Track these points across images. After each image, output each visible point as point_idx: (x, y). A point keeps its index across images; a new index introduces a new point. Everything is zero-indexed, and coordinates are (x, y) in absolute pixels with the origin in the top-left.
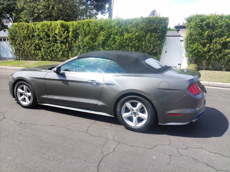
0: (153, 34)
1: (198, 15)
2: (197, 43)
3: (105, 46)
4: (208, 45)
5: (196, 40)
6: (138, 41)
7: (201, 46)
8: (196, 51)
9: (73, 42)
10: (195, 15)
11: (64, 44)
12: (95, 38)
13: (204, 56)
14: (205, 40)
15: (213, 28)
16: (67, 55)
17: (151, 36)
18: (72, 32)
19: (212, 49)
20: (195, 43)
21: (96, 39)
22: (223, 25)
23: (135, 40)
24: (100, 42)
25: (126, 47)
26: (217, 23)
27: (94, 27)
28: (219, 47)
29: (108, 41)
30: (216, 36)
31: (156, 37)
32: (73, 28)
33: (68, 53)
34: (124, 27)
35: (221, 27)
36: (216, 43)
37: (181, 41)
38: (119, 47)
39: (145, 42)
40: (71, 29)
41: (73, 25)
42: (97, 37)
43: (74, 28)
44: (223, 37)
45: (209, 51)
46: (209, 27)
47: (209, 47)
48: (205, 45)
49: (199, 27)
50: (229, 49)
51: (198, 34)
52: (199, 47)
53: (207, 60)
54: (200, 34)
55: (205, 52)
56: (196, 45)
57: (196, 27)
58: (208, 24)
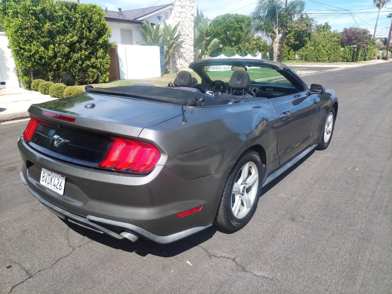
2: (35, 43)
4: (52, 46)
5: (33, 38)
7: (42, 49)
8: (37, 57)
13: (49, 65)
14: (44, 37)
15: (52, 19)
19: (59, 52)
20: (31, 42)
22: (62, 16)
26: (56, 12)
30: (58, 33)
36: (61, 42)
44: (67, 35)
45: (55, 56)
46: (46, 17)
47: (54, 49)
48: (46, 45)
49: (32, 14)
50: (78, 52)
51: (33, 27)
52: (40, 50)
53: (55, 70)
54: (36, 26)
55: (51, 58)
56: (34, 45)
57: (28, 13)
58: (43, 11)
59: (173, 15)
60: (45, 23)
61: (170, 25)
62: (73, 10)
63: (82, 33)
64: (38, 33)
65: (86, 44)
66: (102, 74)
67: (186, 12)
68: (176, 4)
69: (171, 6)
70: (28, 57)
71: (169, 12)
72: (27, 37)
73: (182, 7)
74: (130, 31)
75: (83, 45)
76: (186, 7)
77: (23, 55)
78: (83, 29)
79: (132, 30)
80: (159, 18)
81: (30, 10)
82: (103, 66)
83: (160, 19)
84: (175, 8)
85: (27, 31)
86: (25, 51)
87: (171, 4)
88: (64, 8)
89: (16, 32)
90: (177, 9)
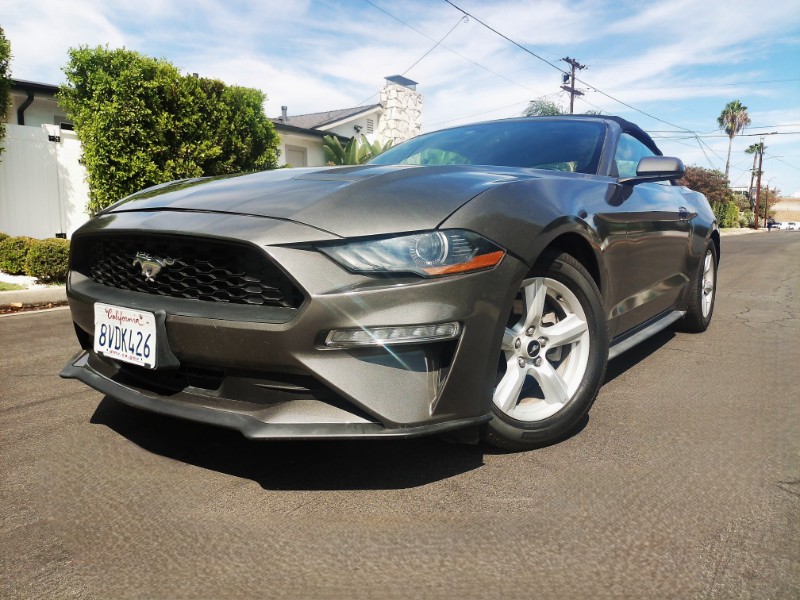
2: (139, 153)
4: (171, 163)
5: (137, 144)
8: (141, 181)
14: (157, 143)
20: (132, 152)
26: (184, 96)
30: (186, 137)
36: (187, 157)
37: (52, 139)
44: (202, 142)
46: (165, 103)
47: (174, 168)
48: (160, 160)
49: (140, 96)
51: (139, 122)
52: (148, 168)
54: (145, 121)
56: (138, 158)
57: (133, 94)
58: (160, 91)
59: (382, 124)
61: (376, 142)
62: (214, 95)
63: (229, 143)
64: (148, 133)
65: (234, 164)
67: (407, 119)
68: (390, 104)
69: (379, 108)
70: (123, 182)
71: (375, 119)
72: (125, 141)
73: (402, 110)
74: (303, 152)
75: (229, 165)
76: (407, 110)
77: (112, 176)
78: (231, 133)
79: (306, 149)
80: (357, 129)
81: (138, 87)
83: (358, 131)
84: (388, 112)
85: (127, 129)
86: (118, 169)
87: (379, 105)
88: (199, 89)
89: (106, 129)
90: (390, 114)
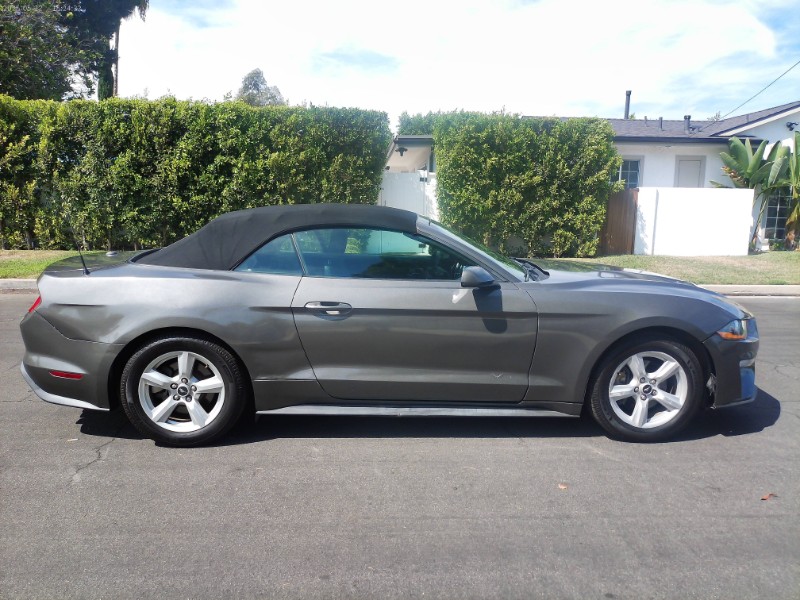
0: (349, 158)
1: (465, 111)
2: (468, 187)
3: (191, 190)
4: (493, 192)
5: (467, 180)
6: (305, 178)
7: (478, 196)
8: (467, 208)
9: (56, 173)
10: (458, 112)
11: (10, 183)
12: (150, 162)
13: (486, 221)
14: (484, 178)
15: (502, 149)
16: (26, 222)
17: (345, 165)
18: (49, 138)
19: (503, 202)
20: (462, 186)
21: (155, 168)
22: (522, 142)
23: (296, 174)
24: (173, 176)
25: (266, 195)
26: (511, 138)
27: (146, 127)
28: (518, 197)
29: (199, 174)
30: (510, 170)
31: (359, 168)
32: (54, 123)
33: (30, 215)
34: (256, 133)
35: (519, 146)
36: (510, 186)
37: (422, 179)
38: (240, 193)
39: (329, 181)
40: (45, 128)
41: (52, 113)
42: (156, 159)
43: (59, 122)
44: (524, 174)
45: (497, 207)
46: (493, 147)
47: (496, 196)
48: (484, 192)
49: (470, 145)
50: (539, 201)
51: (469, 164)
52: (473, 198)
53: (493, 230)
54: (475, 163)
55: (487, 211)
56: (466, 190)
58: (490, 139)
60: (490, 157)
62: (544, 132)
63: (554, 169)
64: (475, 172)
65: (559, 187)
66: (584, 242)
70: (455, 209)
72: (457, 179)
74: (701, 160)
75: (553, 189)
77: (449, 205)
78: (557, 162)
79: (705, 157)
80: (791, 127)
82: (588, 227)
83: (792, 129)
86: (452, 200)
88: (529, 130)
